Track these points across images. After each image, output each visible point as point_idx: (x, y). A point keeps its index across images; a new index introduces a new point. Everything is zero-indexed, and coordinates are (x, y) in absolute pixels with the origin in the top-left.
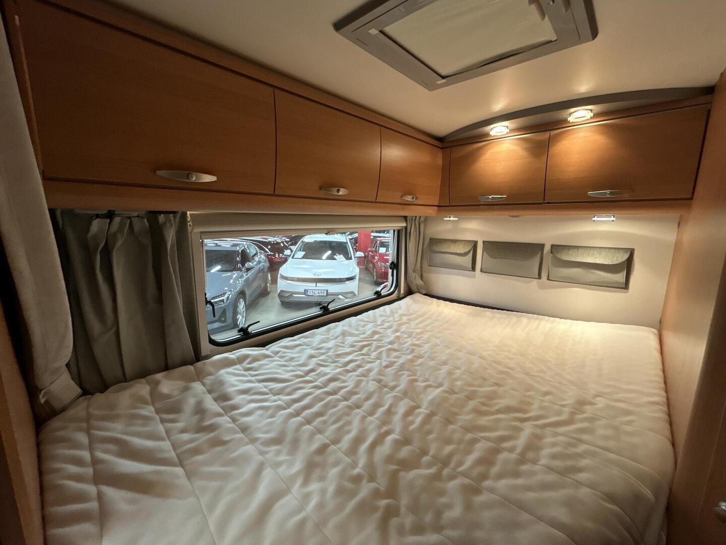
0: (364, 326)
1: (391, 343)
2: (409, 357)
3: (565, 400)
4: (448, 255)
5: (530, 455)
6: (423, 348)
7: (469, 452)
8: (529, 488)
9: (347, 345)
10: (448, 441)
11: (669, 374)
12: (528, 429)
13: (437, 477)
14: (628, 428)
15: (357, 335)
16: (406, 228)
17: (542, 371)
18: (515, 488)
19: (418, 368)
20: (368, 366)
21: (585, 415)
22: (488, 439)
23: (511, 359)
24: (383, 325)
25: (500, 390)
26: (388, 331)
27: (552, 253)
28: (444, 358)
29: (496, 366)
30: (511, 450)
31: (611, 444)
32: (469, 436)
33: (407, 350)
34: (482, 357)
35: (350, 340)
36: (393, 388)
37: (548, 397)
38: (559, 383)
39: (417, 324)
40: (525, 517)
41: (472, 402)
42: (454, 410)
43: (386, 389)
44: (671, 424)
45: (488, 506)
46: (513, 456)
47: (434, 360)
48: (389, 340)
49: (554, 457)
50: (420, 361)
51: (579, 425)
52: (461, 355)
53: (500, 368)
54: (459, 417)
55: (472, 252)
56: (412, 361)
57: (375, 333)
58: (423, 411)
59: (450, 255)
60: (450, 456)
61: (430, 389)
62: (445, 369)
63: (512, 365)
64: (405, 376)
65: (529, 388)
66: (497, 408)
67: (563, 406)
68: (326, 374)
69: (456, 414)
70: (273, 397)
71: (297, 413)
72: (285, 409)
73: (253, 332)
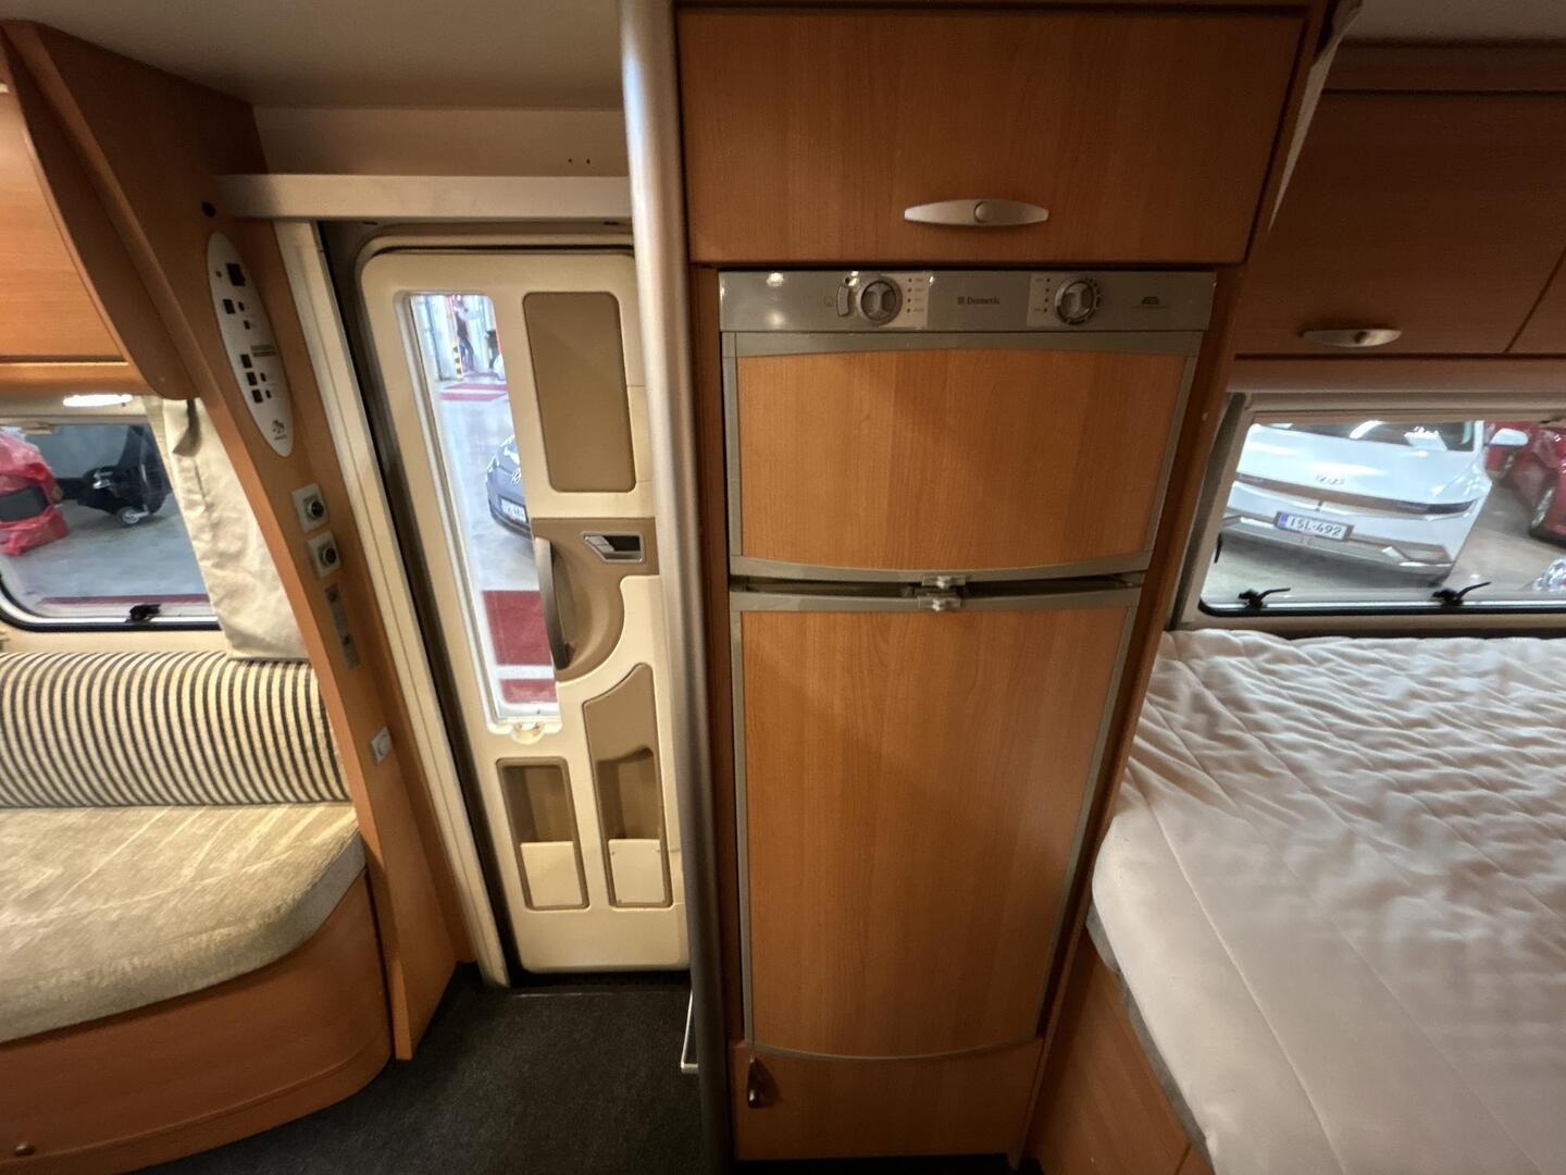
9: (1513, 700)
35: (1525, 691)
68: (1461, 744)
70: (1336, 739)
71: (1405, 787)
72: (1371, 770)
73: (1270, 606)
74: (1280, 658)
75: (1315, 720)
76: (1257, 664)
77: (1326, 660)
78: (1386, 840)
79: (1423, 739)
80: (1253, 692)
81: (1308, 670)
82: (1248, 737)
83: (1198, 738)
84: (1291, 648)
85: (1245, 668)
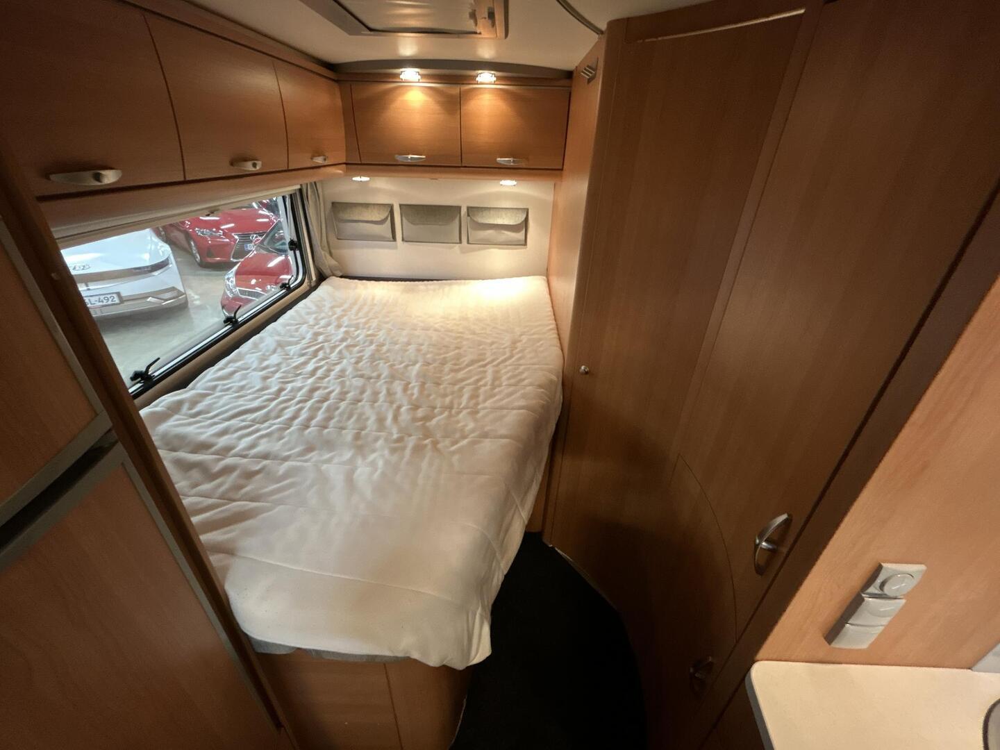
0: (297, 330)
1: (343, 340)
2: (373, 347)
3: (503, 344)
4: (361, 224)
5: (497, 383)
6: (378, 337)
7: (461, 397)
8: (502, 400)
9: (293, 355)
10: (445, 396)
11: (556, 308)
12: (490, 369)
13: (450, 416)
14: (541, 349)
15: (297, 343)
16: (300, 190)
17: (483, 329)
18: (495, 402)
19: (388, 354)
20: (338, 368)
21: (518, 350)
22: (468, 385)
23: (458, 325)
24: (317, 324)
25: (461, 351)
26: (329, 328)
27: (468, 215)
28: (405, 340)
29: (450, 334)
30: (485, 385)
31: (535, 360)
32: (457, 387)
33: (364, 343)
34: (436, 330)
35: (293, 349)
36: (379, 377)
37: (493, 347)
38: (498, 334)
39: (357, 314)
40: (505, 412)
41: (447, 365)
42: (439, 375)
43: (372, 380)
44: (560, 339)
45: (484, 416)
46: (488, 387)
47: (397, 344)
48: (339, 337)
49: (509, 379)
50: (385, 349)
51: (516, 357)
52: (417, 333)
53: (453, 334)
54: (443, 379)
55: (389, 218)
56: (378, 350)
57: (317, 334)
58: (414, 384)
59: (365, 224)
60: (452, 402)
61: (410, 368)
62: (412, 348)
63: (461, 330)
64: (381, 365)
65: (480, 343)
66: (465, 363)
67: (504, 348)
68: (300, 389)
69: (441, 377)
70: (263, 426)
71: (306, 426)
72: (288, 428)
73: (156, 374)
74: (194, 403)
75: (244, 423)
76: (185, 415)
77: (214, 388)
78: (327, 456)
79: (289, 397)
80: (202, 433)
81: (212, 399)
82: (229, 461)
83: (206, 487)
84: (193, 392)
85: (181, 422)
